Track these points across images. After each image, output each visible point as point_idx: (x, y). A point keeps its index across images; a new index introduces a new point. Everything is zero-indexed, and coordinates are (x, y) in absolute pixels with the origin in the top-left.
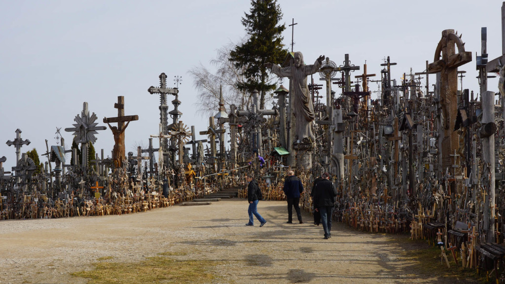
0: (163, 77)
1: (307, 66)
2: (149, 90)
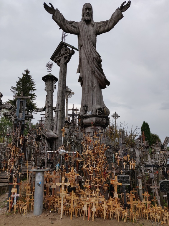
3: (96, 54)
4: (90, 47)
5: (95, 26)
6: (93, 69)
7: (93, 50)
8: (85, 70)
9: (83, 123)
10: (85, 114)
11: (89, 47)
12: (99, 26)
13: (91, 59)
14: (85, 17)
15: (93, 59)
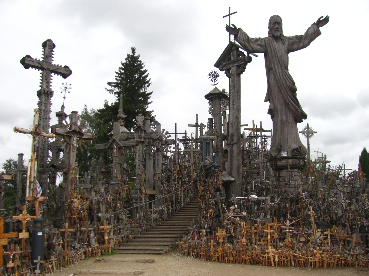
0: (49, 46)
1: (289, 38)
2: (23, 62)
3: (289, 82)
4: (282, 72)
5: (287, 43)
6: (287, 100)
7: (286, 77)
8: (277, 100)
9: (277, 166)
10: (278, 154)
11: (280, 72)
12: (292, 43)
13: (284, 88)
14: (273, 32)
15: (286, 89)
